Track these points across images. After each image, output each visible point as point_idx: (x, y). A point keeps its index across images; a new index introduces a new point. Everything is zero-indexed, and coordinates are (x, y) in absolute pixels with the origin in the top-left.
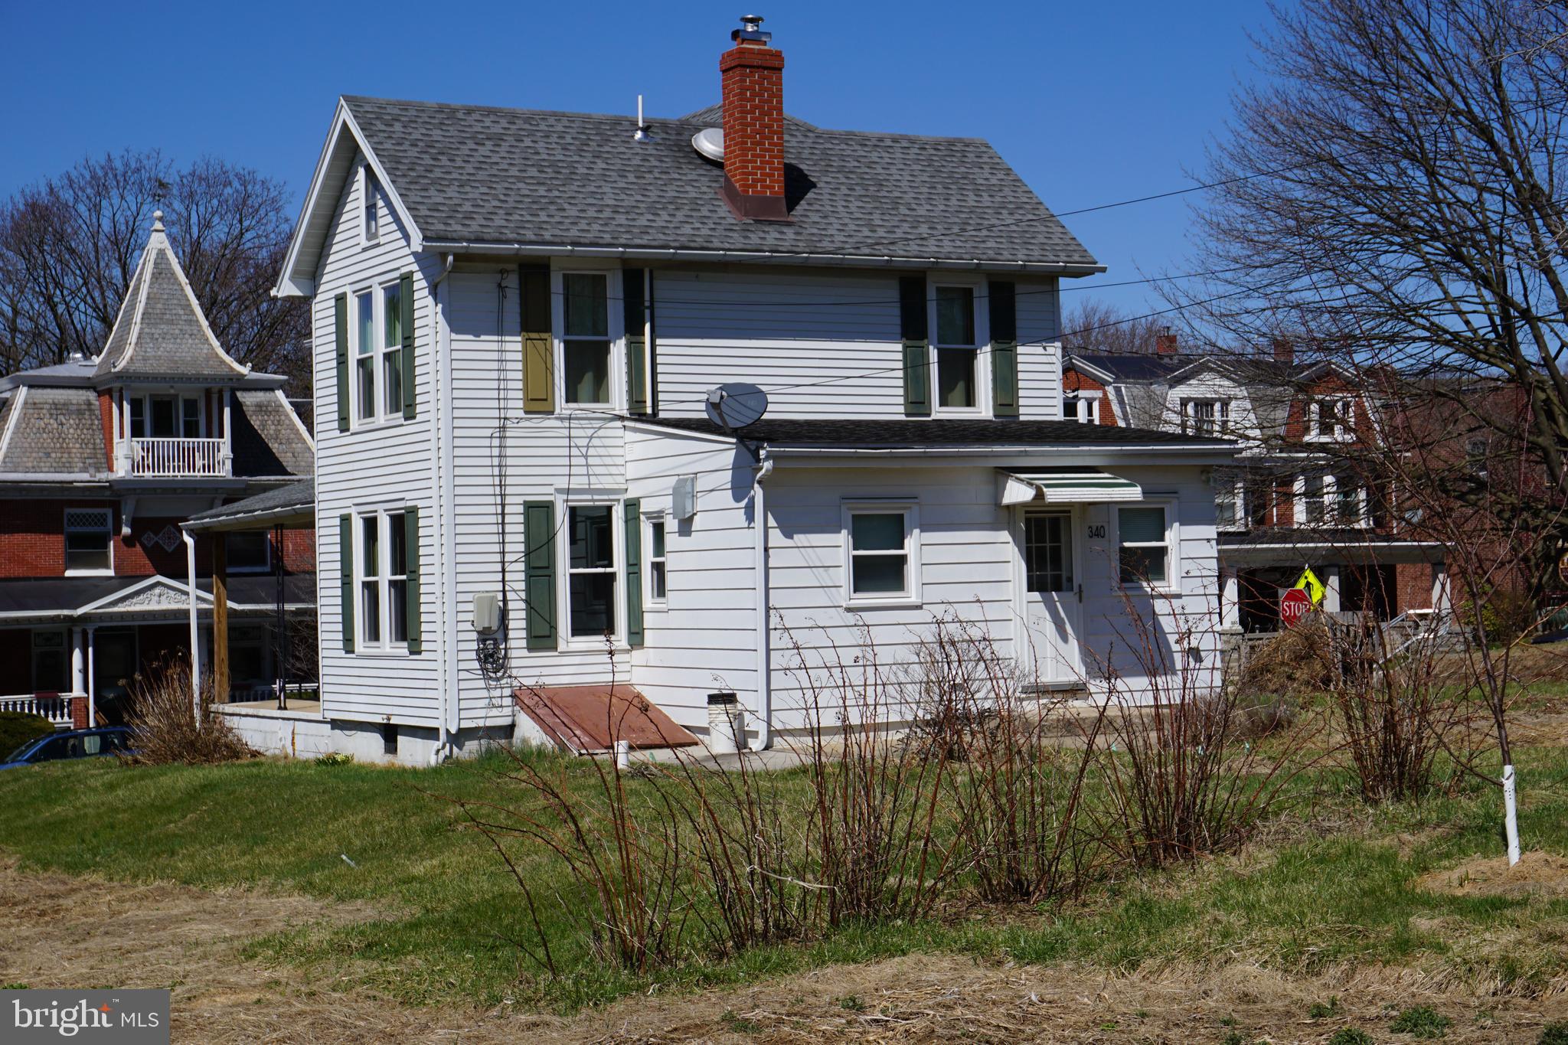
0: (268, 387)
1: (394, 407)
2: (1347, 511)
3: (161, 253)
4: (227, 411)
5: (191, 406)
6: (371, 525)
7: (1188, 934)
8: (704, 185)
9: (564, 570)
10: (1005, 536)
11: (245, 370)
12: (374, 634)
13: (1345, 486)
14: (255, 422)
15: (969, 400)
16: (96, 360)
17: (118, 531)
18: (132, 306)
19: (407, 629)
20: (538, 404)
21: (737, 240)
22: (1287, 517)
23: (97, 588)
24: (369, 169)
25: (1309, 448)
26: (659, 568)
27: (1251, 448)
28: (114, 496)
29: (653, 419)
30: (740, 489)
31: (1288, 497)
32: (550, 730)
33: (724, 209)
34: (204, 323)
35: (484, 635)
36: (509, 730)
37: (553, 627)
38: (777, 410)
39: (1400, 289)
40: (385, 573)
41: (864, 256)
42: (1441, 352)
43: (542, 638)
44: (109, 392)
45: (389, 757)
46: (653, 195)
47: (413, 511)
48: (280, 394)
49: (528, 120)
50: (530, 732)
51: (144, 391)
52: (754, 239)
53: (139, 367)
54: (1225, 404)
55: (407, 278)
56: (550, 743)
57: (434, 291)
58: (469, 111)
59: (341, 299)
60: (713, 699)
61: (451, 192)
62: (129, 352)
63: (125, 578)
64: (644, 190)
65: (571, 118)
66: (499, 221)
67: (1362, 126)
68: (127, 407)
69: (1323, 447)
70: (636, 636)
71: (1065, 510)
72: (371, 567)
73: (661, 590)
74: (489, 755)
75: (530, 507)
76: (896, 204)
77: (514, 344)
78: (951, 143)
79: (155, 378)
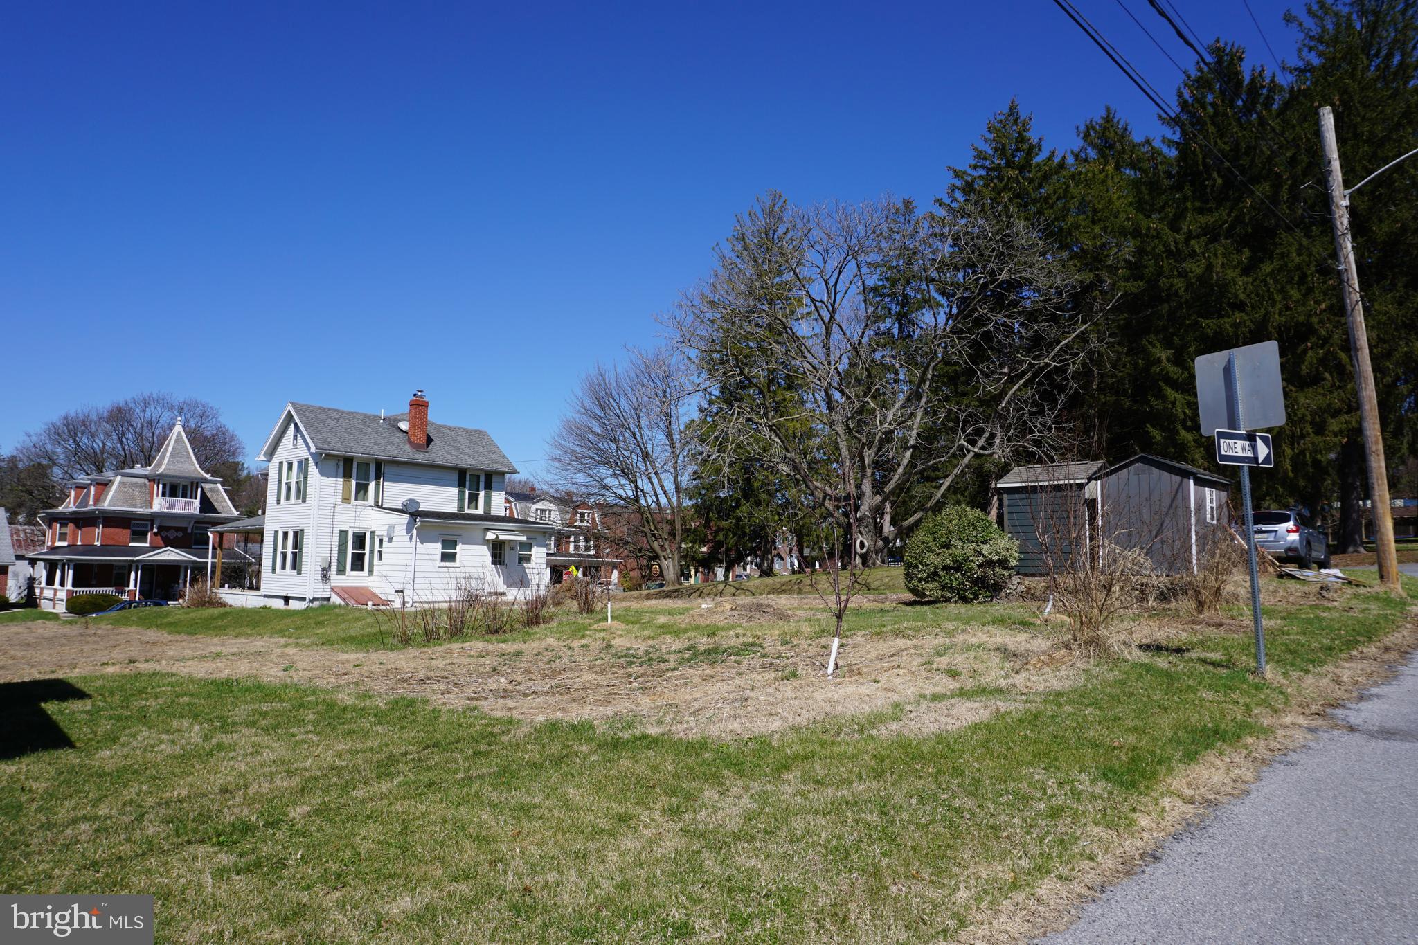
0: (215, 482)
1: (298, 498)
2: (587, 548)
3: (179, 433)
4: (199, 490)
5: (185, 487)
6: (286, 534)
7: (538, 636)
8: (401, 438)
9: (350, 551)
10: (485, 547)
11: (208, 476)
12: (284, 567)
13: (587, 540)
14: (209, 495)
15: (476, 508)
16: (149, 468)
17: (152, 529)
18: (166, 450)
19: (296, 565)
20: (346, 500)
21: (411, 456)
22: (567, 548)
23: (144, 551)
24: (296, 425)
25: (575, 527)
26: (380, 552)
27: (558, 526)
28: (151, 518)
29: (381, 507)
30: (409, 530)
31: (568, 543)
32: (344, 599)
33: (407, 446)
34: (194, 459)
35: (323, 569)
36: (328, 599)
37: (345, 568)
38: (423, 507)
39: (605, 481)
40: (290, 549)
41: (449, 463)
42: (618, 501)
43: (341, 571)
44: (154, 480)
45: (286, 607)
46: (386, 440)
47: (302, 530)
48: (219, 485)
49: (348, 413)
50: (336, 600)
51: (168, 481)
52: (416, 456)
53: (167, 472)
54: (550, 511)
55: (307, 459)
56: (343, 603)
57: (317, 464)
58: (329, 410)
59: (281, 463)
60: (397, 591)
61: (324, 435)
62: (164, 467)
63: (154, 548)
64: (383, 438)
65: (361, 414)
66: (339, 445)
67: (598, 430)
68: (161, 486)
69: (580, 527)
70: (371, 572)
71: (504, 542)
72: (284, 546)
73: (380, 558)
74: (322, 606)
75: (341, 531)
76: (459, 448)
77: (340, 481)
78: (476, 431)
79: (173, 477)
